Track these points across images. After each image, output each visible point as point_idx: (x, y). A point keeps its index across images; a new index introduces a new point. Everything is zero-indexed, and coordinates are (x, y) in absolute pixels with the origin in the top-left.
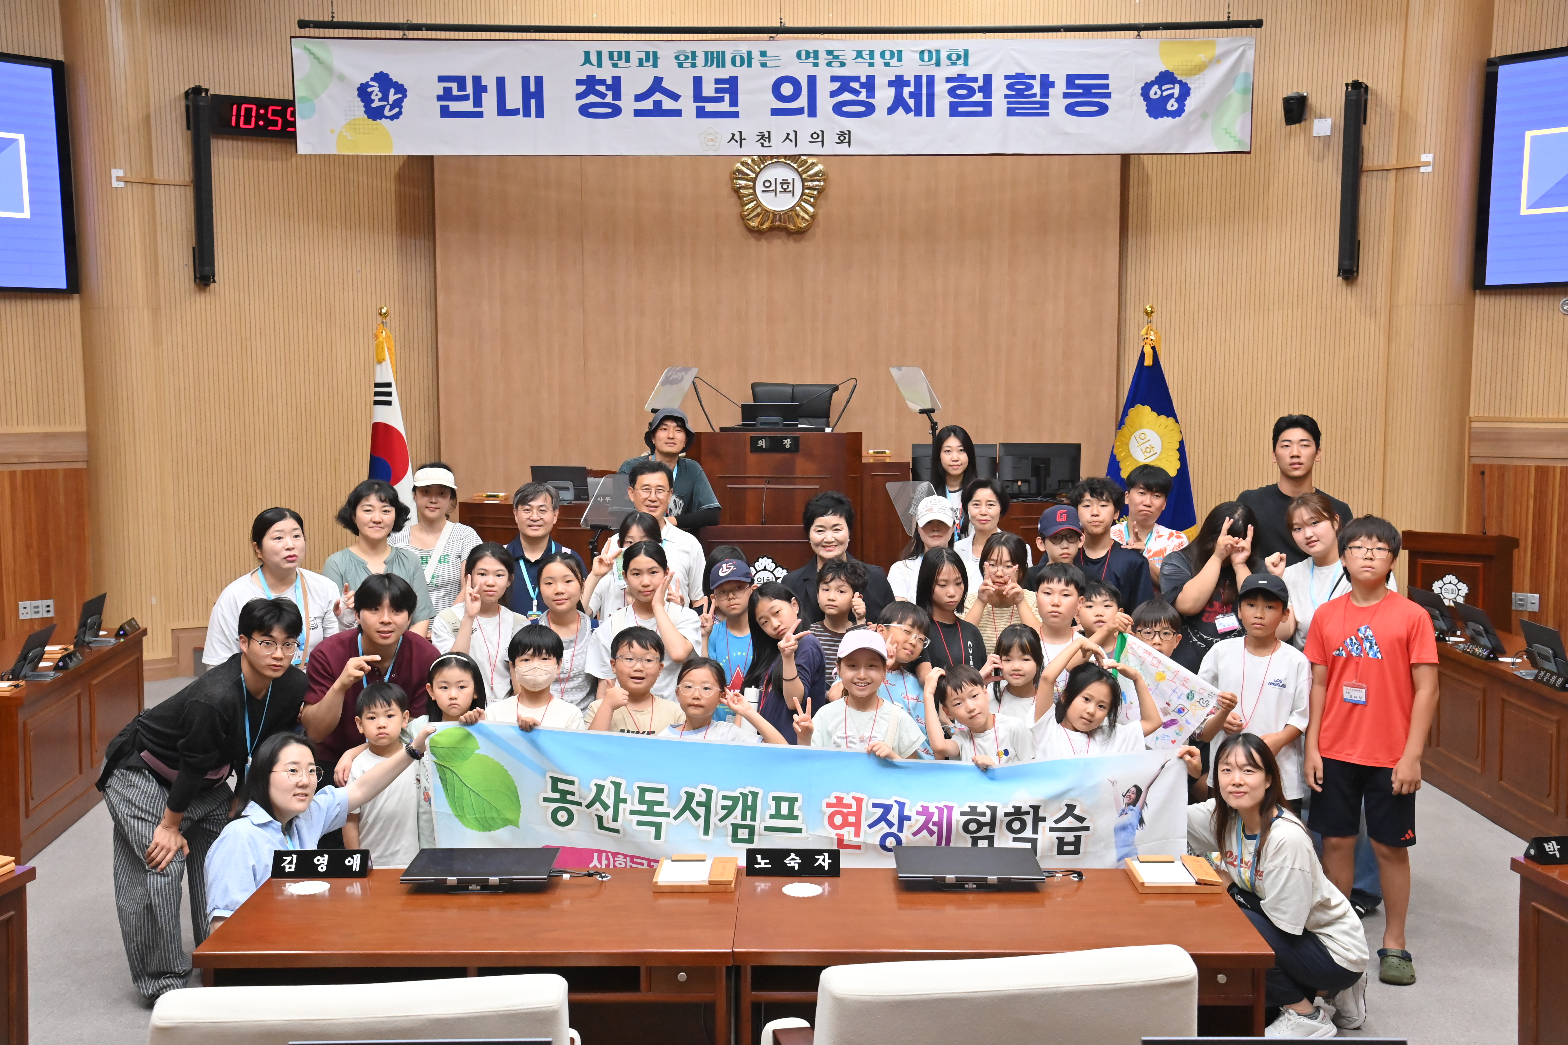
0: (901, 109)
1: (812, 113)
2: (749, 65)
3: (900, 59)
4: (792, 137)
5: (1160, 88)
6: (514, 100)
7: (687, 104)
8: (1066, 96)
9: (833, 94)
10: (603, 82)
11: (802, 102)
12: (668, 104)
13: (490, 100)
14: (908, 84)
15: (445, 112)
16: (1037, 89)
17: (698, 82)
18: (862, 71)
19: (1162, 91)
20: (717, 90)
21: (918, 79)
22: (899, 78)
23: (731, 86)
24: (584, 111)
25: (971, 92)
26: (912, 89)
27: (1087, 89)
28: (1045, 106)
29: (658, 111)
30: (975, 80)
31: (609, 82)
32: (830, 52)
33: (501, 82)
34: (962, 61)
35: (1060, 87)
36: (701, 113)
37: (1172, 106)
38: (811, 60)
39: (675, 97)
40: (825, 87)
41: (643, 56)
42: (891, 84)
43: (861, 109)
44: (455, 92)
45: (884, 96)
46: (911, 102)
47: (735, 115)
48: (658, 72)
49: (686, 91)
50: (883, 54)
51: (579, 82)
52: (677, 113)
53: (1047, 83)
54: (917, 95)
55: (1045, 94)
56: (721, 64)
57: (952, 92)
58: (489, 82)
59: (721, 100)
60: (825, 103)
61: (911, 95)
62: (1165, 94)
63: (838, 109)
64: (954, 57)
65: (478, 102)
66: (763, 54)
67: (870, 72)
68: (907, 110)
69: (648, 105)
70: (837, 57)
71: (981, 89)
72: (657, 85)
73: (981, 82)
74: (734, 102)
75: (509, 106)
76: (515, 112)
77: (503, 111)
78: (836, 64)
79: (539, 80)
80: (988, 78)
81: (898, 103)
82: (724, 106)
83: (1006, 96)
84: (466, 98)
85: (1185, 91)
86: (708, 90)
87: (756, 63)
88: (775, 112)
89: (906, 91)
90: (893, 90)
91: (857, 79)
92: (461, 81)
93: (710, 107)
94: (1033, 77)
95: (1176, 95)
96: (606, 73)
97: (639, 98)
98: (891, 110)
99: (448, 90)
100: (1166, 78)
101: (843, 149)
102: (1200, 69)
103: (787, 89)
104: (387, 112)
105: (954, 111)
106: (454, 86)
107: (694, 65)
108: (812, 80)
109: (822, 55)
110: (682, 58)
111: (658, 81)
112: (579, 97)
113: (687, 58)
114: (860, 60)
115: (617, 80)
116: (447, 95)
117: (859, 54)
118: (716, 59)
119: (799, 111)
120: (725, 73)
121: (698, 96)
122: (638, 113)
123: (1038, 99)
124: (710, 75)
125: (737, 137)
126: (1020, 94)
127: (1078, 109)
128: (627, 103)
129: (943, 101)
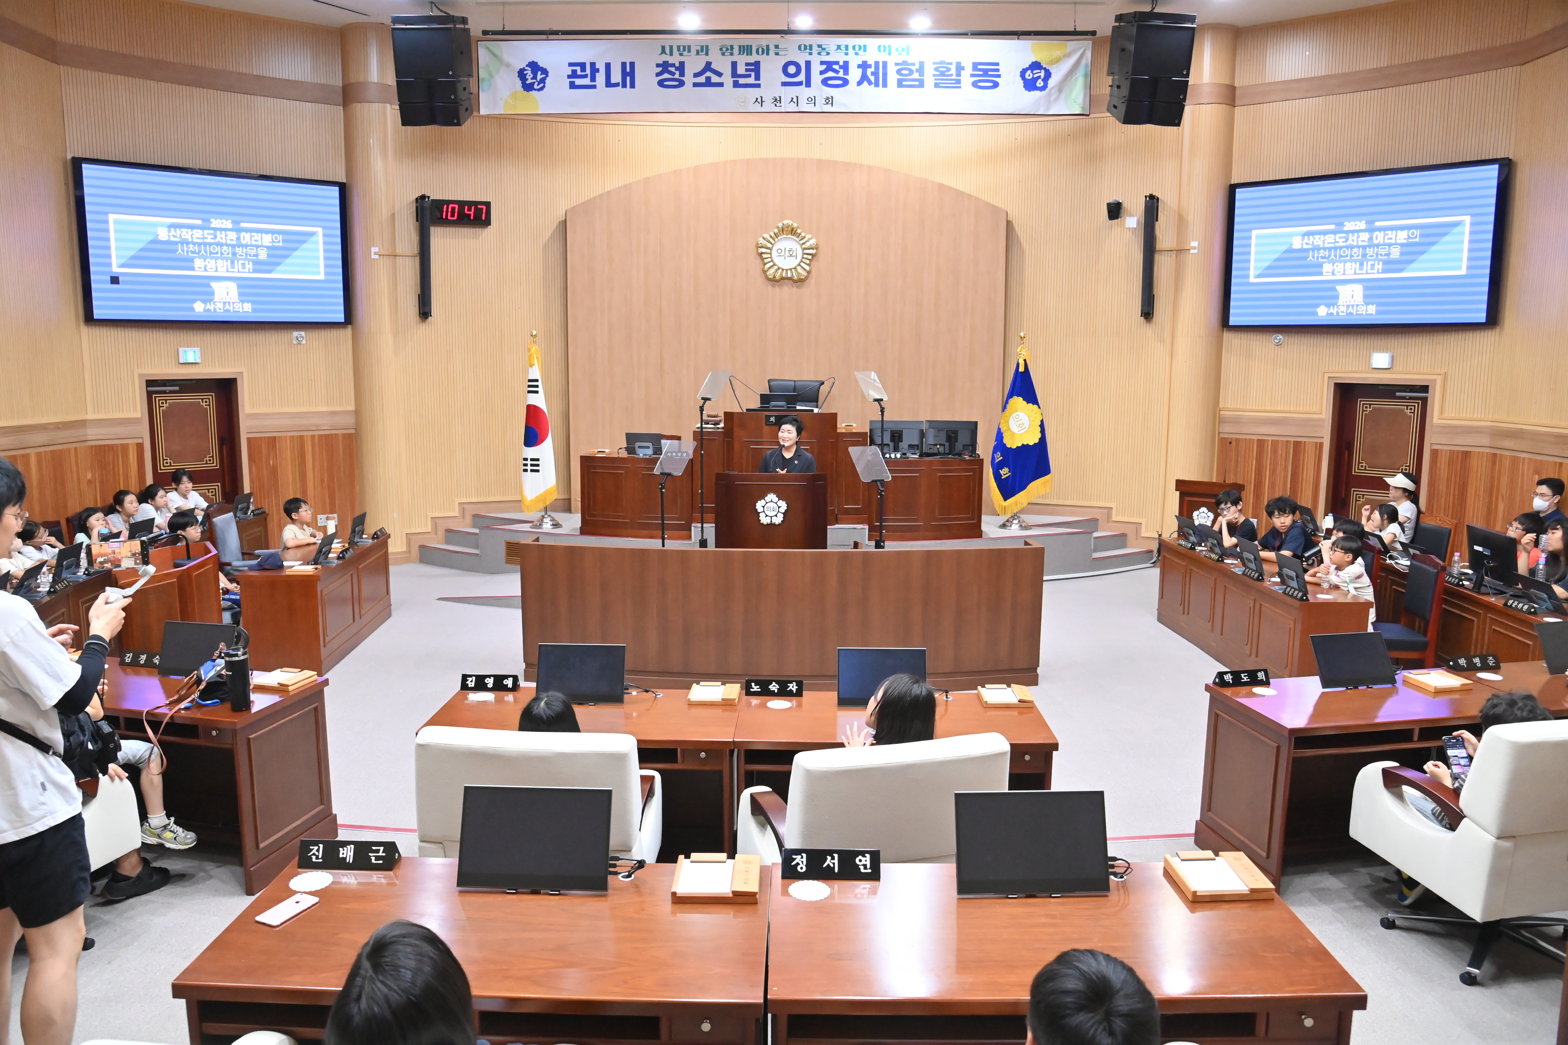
0: (865, 82)
1: (808, 84)
2: (768, 54)
3: (865, 51)
4: (795, 100)
5: (1032, 72)
6: (616, 77)
7: (727, 79)
8: (972, 75)
9: (822, 73)
10: (673, 65)
11: (802, 77)
12: (715, 79)
13: (601, 78)
14: (870, 66)
15: (573, 86)
16: (953, 71)
17: (734, 65)
18: (841, 58)
19: (1034, 74)
20: (747, 70)
21: (877, 63)
22: (865, 63)
23: (755, 68)
24: (661, 84)
25: (911, 72)
26: (873, 69)
27: (986, 72)
28: (958, 82)
29: (708, 83)
30: (914, 64)
31: (677, 65)
32: (819, 46)
33: (608, 66)
34: (905, 52)
35: (968, 70)
36: (736, 85)
37: (1040, 83)
38: (808, 51)
39: (720, 74)
40: (816, 68)
41: (699, 48)
42: (859, 66)
43: (840, 82)
44: (579, 73)
45: (855, 74)
46: (872, 78)
47: (758, 86)
48: (708, 59)
49: (727, 71)
50: (854, 48)
51: (658, 65)
52: (721, 85)
53: (960, 68)
54: (875, 74)
55: (959, 75)
56: (750, 53)
57: (899, 72)
58: (601, 66)
59: (749, 76)
60: (816, 78)
61: (872, 74)
62: (1035, 76)
63: (825, 82)
64: (900, 50)
65: (593, 79)
66: (777, 47)
67: (846, 58)
68: (870, 83)
69: (702, 79)
70: (824, 49)
71: (917, 70)
72: (708, 67)
73: (917, 66)
74: (757, 78)
75: (613, 81)
76: (617, 85)
77: (609, 84)
78: (824, 53)
79: (632, 64)
80: (922, 64)
81: (864, 78)
82: (751, 80)
83: (934, 75)
84: (586, 76)
85: (1048, 75)
86: (741, 70)
87: (772, 52)
88: (784, 84)
89: (869, 71)
90: (860, 70)
91: (837, 63)
92: (583, 66)
93: (742, 81)
94: (951, 64)
95: (1042, 77)
96: (675, 59)
97: (696, 75)
98: (859, 83)
99: (574, 72)
100: (1036, 66)
101: (828, 108)
102: (1058, 60)
103: (792, 70)
104: (536, 87)
105: (900, 84)
106: (578, 69)
107: (732, 54)
108: (808, 64)
109: (815, 48)
110: (724, 49)
111: (708, 64)
112: (658, 75)
113: (727, 49)
114: (839, 51)
115: (682, 64)
116: (574, 75)
117: (839, 47)
118: (746, 50)
119: (800, 84)
120: (752, 59)
121: (734, 74)
122: (696, 85)
123: (954, 77)
124: (742, 61)
125: (759, 100)
126: (942, 74)
127: (979, 84)
128: (689, 79)
129: (893, 78)
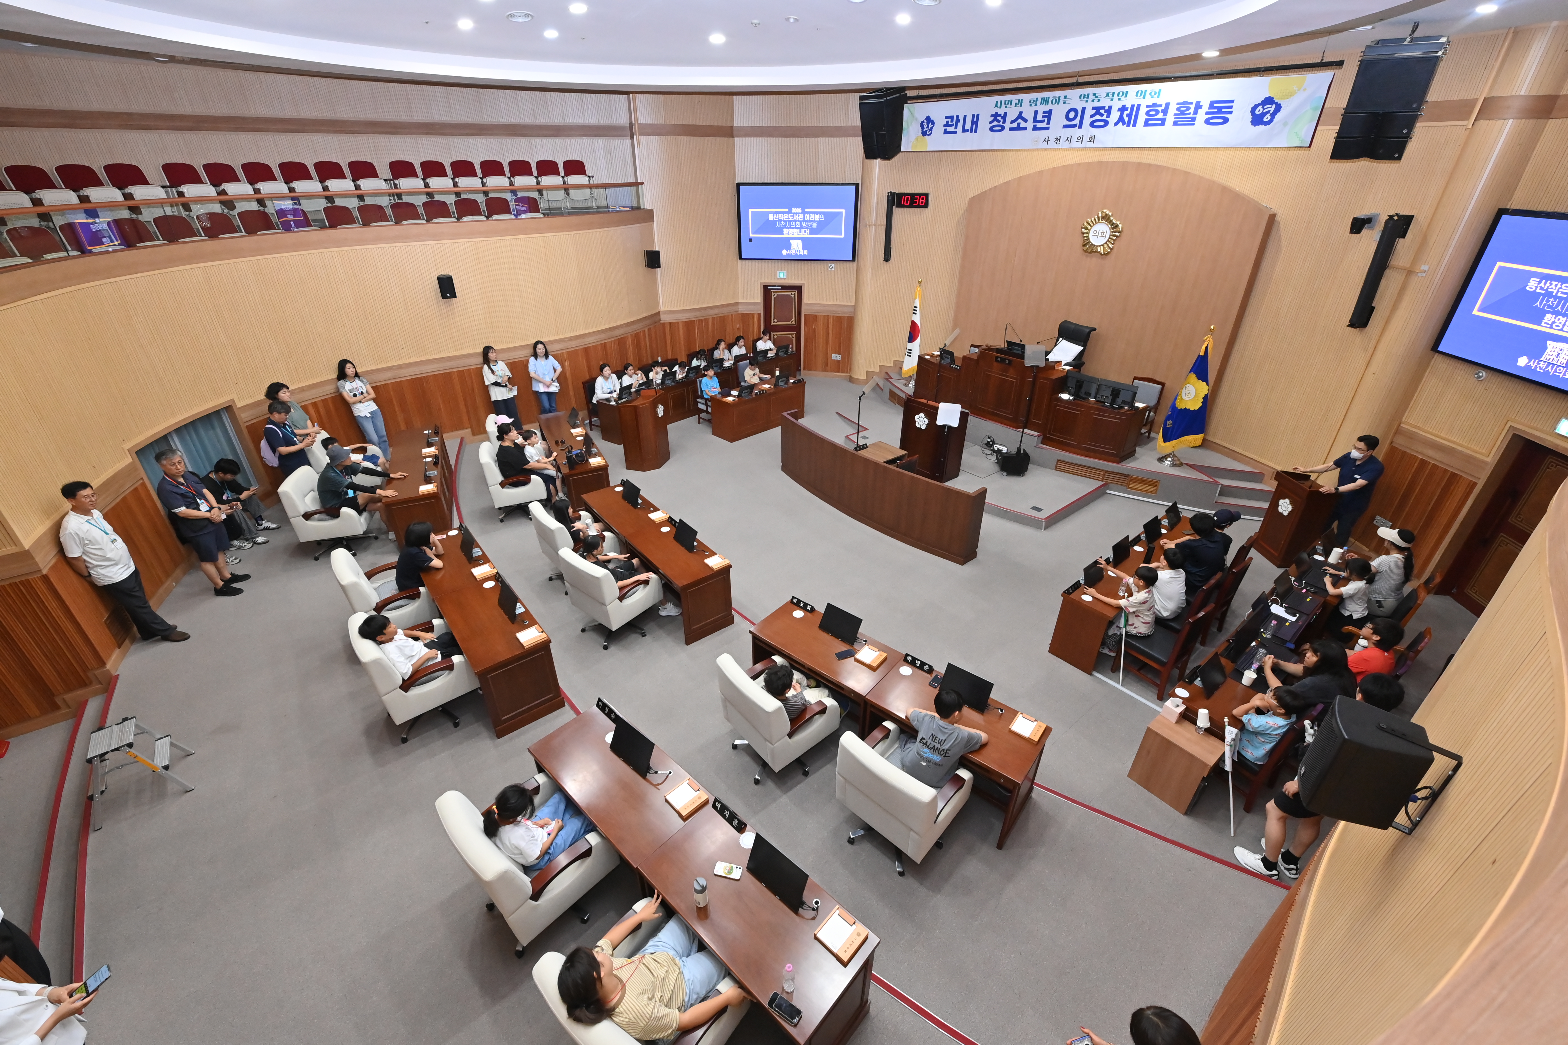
0: (1121, 123)
1: (1080, 127)
2: (1058, 104)
3: (1126, 96)
4: (1069, 139)
5: (1263, 107)
6: (968, 126)
7: (1030, 125)
8: (1207, 113)
9: (1092, 116)
10: (1000, 115)
11: (1077, 121)
12: (1023, 124)
13: (960, 125)
14: (1127, 109)
15: (946, 132)
16: (1192, 111)
17: (1036, 112)
18: (1105, 103)
19: (1264, 109)
20: (1043, 117)
21: (1133, 106)
22: (1124, 106)
23: (1048, 114)
24: (991, 129)
25: (1157, 112)
26: (1128, 112)
27: (1220, 110)
28: (1194, 119)
29: (1019, 128)
30: (1160, 106)
31: (1002, 115)
32: (1094, 95)
33: (965, 117)
34: (1157, 95)
35: (1205, 108)
36: (1035, 128)
37: (1267, 118)
38: (1086, 99)
39: (1026, 121)
40: (1089, 112)
41: (1017, 102)
42: (1119, 110)
43: (1102, 124)
44: (950, 123)
45: (1115, 115)
46: (1126, 119)
47: (1048, 128)
48: (1021, 109)
49: (1030, 118)
50: (1118, 95)
51: (992, 116)
52: (1025, 129)
53: (1198, 106)
54: (1129, 116)
55: (1195, 113)
56: (1047, 104)
57: (1147, 113)
58: (961, 118)
59: (1043, 121)
60: (1087, 120)
61: (1127, 115)
62: (1265, 111)
63: (1092, 125)
64: (1153, 94)
65: (956, 128)
66: (1065, 97)
67: (1110, 104)
68: (1124, 123)
69: (1015, 125)
70: (1097, 97)
71: (1163, 111)
72: (1020, 116)
73: (1163, 107)
74: (1048, 123)
75: (966, 128)
76: (967, 131)
77: (964, 131)
78: (1096, 100)
79: (978, 115)
80: (1167, 105)
81: (1121, 119)
82: (1044, 125)
83: (1175, 115)
84: (952, 125)
85: (1278, 108)
86: (1039, 118)
87: (1061, 102)
88: (1065, 127)
89: (1126, 113)
90: (1120, 112)
91: (1103, 108)
92: (952, 117)
93: (1039, 125)
94: (1191, 103)
95: (1271, 112)
96: (1001, 111)
97: (1012, 122)
98: (1116, 124)
99: (947, 122)
100: (1269, 101)
101: (1091, 145)
102: (1291, 95)
103: (1072, 115)
104: (928, 133)
105: (1146, 124)
106: (949, 120)
107: (1036, 105)
108: (1084, 109)
109: (1091, 96)
110: (1032, 101)
111: (1021, 113)
112: (991, 122)
113: (1034, 101)
114: (1107, 97)
115: (1005, 114)
116: (947, 125)
117: (1108, 95)
118: (1045, 101)
119: (1075, 126)
120: (1047, 108)
121: (1035, 121)
122: (1011, 129)
123: (1191, 115)
124: (1041, 108)
125: (1046, 140)
126: (1182, 113)
127: (1211, 121)
128: (1008, 125)
129: (1142, 117)
